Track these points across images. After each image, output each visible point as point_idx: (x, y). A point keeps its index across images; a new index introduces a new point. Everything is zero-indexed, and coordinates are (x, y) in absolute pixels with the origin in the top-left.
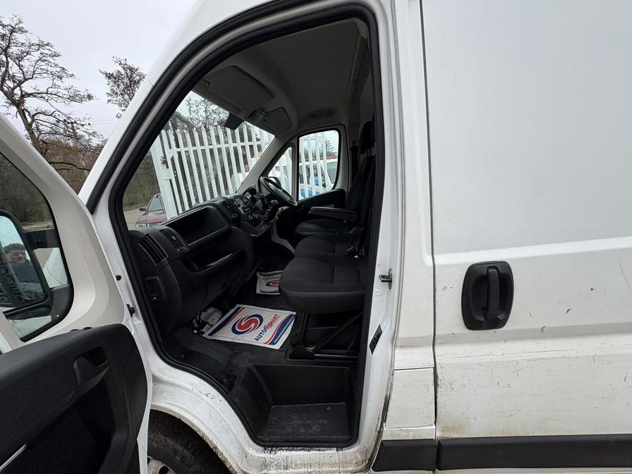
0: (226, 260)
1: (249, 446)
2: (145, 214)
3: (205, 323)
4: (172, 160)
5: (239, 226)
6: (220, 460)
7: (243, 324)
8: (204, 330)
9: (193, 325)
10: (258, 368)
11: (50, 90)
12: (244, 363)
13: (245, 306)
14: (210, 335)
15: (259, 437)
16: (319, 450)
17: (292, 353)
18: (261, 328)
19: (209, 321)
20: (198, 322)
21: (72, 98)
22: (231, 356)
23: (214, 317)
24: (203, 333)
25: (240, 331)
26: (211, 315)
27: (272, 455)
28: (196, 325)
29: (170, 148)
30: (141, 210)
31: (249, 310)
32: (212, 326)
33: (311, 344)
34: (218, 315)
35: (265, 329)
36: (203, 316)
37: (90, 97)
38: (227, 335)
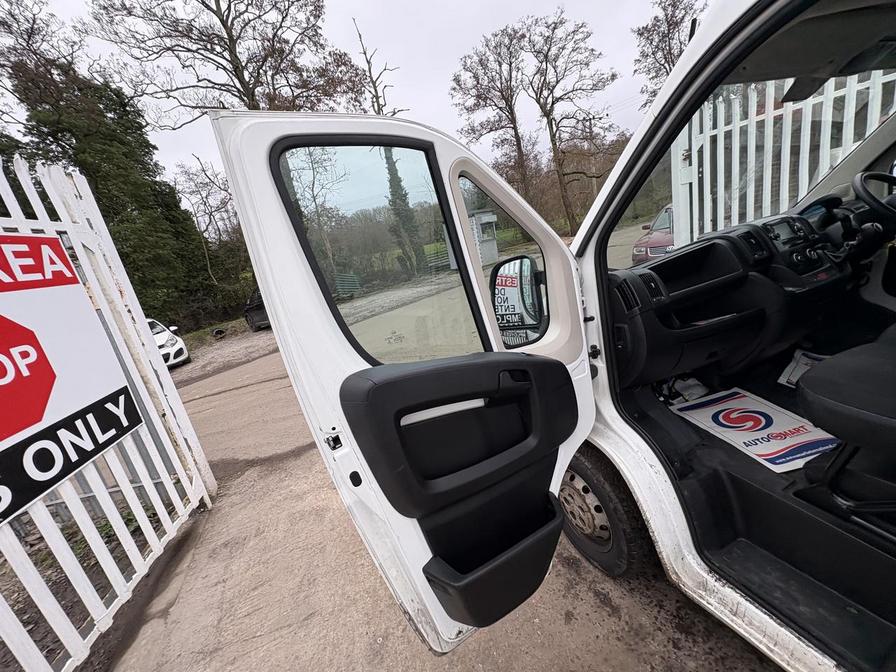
0: (725, 321)
1: (691, 553)
2: (648, 233)
3: (678, 395)
4: (701, 151)
5: (765, 272)
6: (650, 537)
7: (733, 416)
8: (674, 402)
9: (662, 391)
10: (733, 479)
11: (577, 86)
12: (713, 461)
13: (748, 394)
14: (680, 410)
15: (706, 552)
16: (799, 639)
17: (800, 491)
18: (764, 433)
19: (686, 394)
20: (670, 389)
21: (595, 88)
22: (697, 446)
23: (694, 392)
24: (672, 404)
25: (724, 422)
26: (690, 387)
27: (716, 584)
28: (666, 392)
29: (701, 132)
30: (645, 228)
31: (753, 402)
32: (687, 401)
33: (847, 496)
34: (701, 391)
35: (769, 438)
36: (679, 385)
37: (614, 77)
38: (702, 419)
